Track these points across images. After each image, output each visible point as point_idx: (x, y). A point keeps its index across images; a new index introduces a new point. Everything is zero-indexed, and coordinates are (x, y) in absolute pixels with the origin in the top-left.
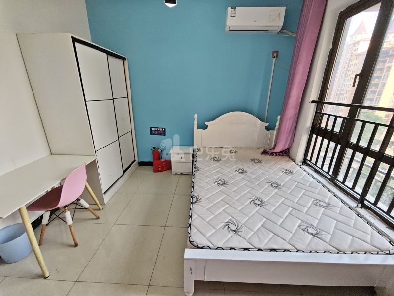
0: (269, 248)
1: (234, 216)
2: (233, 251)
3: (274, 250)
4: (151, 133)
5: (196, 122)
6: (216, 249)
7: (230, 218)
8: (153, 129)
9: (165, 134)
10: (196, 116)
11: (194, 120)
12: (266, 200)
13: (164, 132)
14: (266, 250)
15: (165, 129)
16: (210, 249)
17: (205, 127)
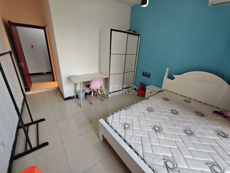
0: (130, 144)
1: (134, 124)
2: (115, 132)
3: (131, 147)
4: (143, 75)
5: (167, 74)
6: (110, 126)
7: (131, 123)
8: (144, 73)
9: (149, 77)
10: (168, 69)
11: (166, 72)
12: (164, 132)
13: (149, 76)
14: (128, 144)
15: (150, 74)
16: (109, 124)
17: (173, 78)
